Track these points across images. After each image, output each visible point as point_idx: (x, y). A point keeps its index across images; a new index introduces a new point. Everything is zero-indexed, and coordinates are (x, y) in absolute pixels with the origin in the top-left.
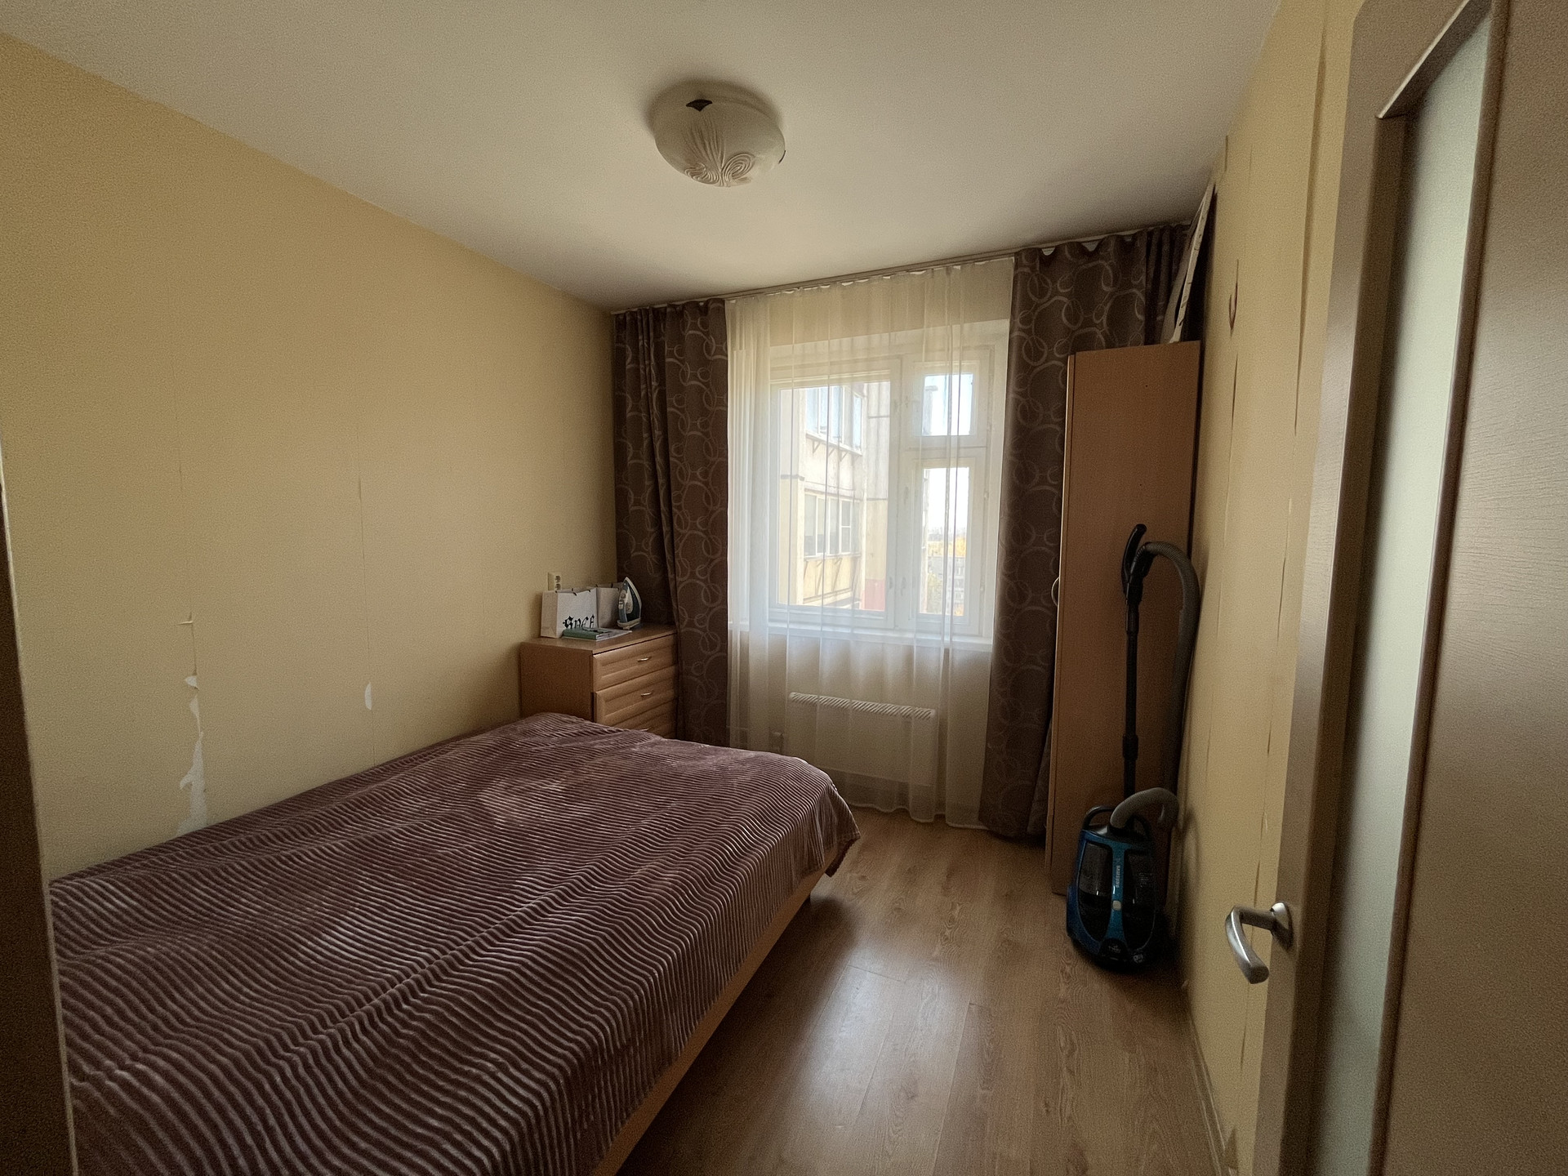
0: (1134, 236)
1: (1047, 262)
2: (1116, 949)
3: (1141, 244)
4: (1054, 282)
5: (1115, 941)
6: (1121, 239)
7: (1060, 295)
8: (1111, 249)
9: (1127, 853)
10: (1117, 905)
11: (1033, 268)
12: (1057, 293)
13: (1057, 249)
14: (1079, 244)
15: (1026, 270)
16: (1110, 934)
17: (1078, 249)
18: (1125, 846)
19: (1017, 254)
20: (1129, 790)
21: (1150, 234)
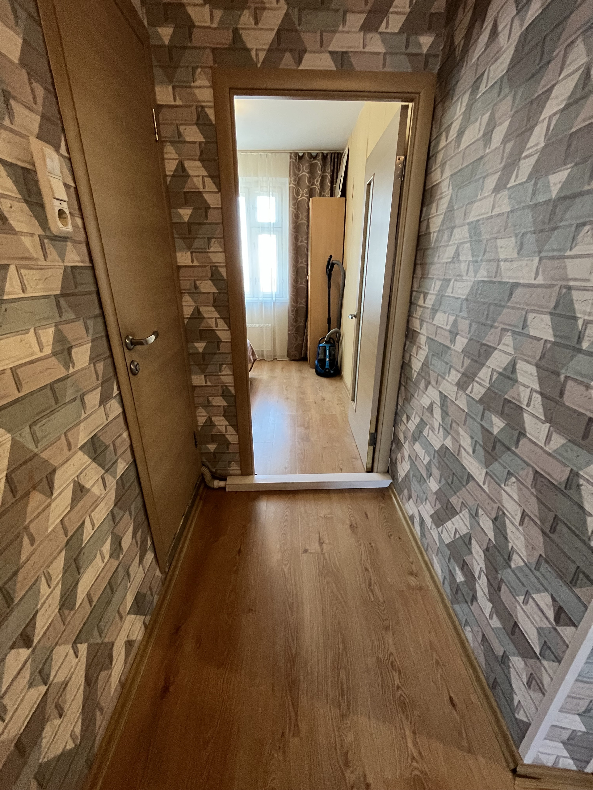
0: (327, 153)
1: (301, 158)
2: (327, 371)
3: (329, 157)
4: (303, 166)
5: (327, 369)
6: (323, 153)
7: (305, 173)
8: (320, 157)
9: (329, 347)
10: (327, 359)
11: (296, 160)
12: (303, 171)
13: (304, 154)
14: (311, 153)
15: (294, 160)
16: (326, 367)
17: (310, 155)
18: (329, 345)
19: (291, 153)
20: (329, 330)
21: (332, 154)
